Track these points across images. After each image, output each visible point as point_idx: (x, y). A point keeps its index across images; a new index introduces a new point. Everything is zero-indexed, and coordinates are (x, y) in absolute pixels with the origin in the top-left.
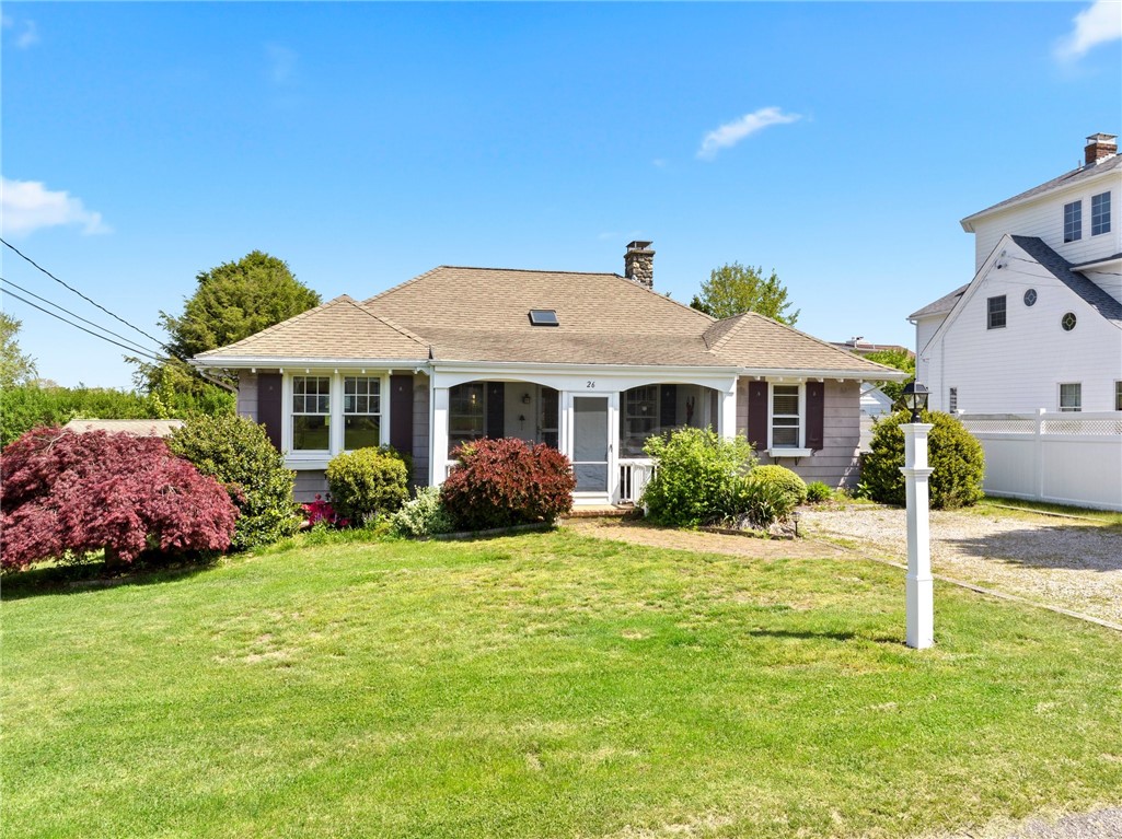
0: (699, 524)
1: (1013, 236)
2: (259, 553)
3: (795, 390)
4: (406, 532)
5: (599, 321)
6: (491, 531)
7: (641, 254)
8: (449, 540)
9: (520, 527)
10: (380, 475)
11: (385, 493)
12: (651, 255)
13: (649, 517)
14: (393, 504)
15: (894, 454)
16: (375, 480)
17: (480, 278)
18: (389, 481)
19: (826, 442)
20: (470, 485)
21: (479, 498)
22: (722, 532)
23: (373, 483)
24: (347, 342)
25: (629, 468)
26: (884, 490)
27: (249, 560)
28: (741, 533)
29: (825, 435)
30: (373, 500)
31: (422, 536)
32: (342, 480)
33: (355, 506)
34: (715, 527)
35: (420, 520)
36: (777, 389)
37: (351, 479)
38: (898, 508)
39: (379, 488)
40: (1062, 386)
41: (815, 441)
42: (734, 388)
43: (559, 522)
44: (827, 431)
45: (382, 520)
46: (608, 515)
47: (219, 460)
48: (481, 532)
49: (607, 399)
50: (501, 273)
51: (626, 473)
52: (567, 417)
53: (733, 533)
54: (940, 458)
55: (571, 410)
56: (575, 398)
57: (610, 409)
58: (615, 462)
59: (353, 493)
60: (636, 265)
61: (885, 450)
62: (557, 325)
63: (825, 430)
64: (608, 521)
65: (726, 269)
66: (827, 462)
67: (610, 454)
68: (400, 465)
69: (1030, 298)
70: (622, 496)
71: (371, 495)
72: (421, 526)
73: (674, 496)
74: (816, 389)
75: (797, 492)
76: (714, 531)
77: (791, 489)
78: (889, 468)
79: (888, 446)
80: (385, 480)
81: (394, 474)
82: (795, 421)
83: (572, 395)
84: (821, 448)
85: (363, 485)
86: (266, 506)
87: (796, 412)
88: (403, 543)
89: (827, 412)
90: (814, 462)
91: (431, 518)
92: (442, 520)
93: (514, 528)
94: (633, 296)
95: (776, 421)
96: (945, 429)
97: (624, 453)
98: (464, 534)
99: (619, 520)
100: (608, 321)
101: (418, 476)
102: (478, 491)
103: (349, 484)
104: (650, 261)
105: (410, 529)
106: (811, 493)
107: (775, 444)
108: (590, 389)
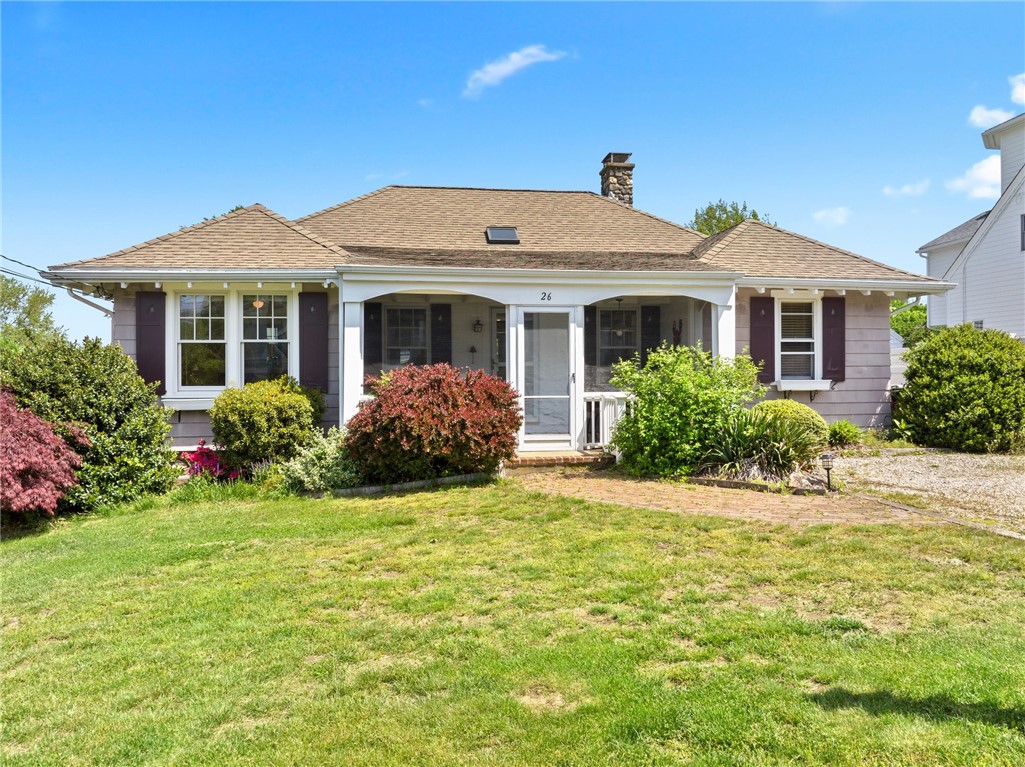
0: (687, 474)
2: (106, 514)
3: (808, 307)
4: (297, 487)
5: (567, 238)
6: (407, 485)
7: (619, 168)
8: (352, 496)
9: (447, 479)
10: (275, 414)
11: (281, 436)
12: (631, 168)
13: (622, 466)
14: (286, 451)
15: (940, 384)
16: (268, 420)
17: (433, 197)
18: (286, 421)
19: (848, 372)
20: (374, 424)
21: (386, 440)
22: (721, 484)
23: (265, 425)
25: (597, 404)
26: (926, 430)
27: (92, 523)
28: (749, 486)
29: (847, 364)
30: (266, 446)
31: (317, 492)
32: (226, 420)
33: (244, 453)
34: (711, 477)
35: (315, 471)
36: (786, 307)
37: (236, 417)
38: (948, 453)
39: (273, 430)
41: (835, 370)
42: (732, 302)
43: (503, 474)
44: (849, 359)
45: (276, 472)
46: (568, 463)
47: (55, 391)
48: (396, 487)
49: (567, 315)
50: (458, 192)
51: (593, 411)
52: (516, 336)
53: (737, 486)
54: (1003, 386)
55: (521, 327)
56: (527, 315)
57: (572, 326)
58: (579, 396)
59: (240, 437)
60: (613, 180)
61: (926, 379)
62: (517, 242)
63: (847, 357)
64: (568, 471)
66: (850, 397)
67: (572, 385)
68: (306, 404)
70: (589, 440)
71: (264, 439)
72: (316, 478)
73: (654, 436)
74: (835, 305)
75: (817, 432)
76: (709, 483)
77: (809, 429)
78: (934, 401)
79: (930, 373)
80: (281, 420)
81: (293, 414)
82: (809, 347)
83: (522, 311)
84: (842, 379)
85: (252, 427)
86: (120, 452)
87: (810, 334)
88: (292, 502)
89: (849, 335)
90: (834, 397)
91: (328, 469)
92: (344, 470)
93: (440, 480)
94: (609, 213)
95: (785, 346)
96: (1006, 350)
97: (590, 385)
98: (373, 489)
99: (583, 470)
100: (578, 239)
101: (325, 416)
102: (385, 430)
103: (233, 425)
104: (629, 175)
105: (301, 482)
106: (834, 434)
107: (784, 375)
108: (546, 302)
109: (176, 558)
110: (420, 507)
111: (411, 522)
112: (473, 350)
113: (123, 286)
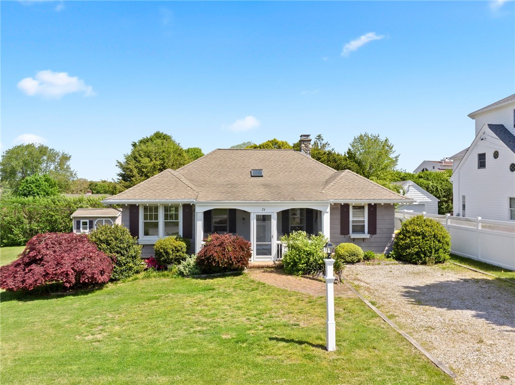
0: (302, 274)
1: (489, 125)
2: (124, 282)
3: (363, 207)
4: (181, 274)
5: (281, 174)
6: (215, 275)
7: (305, 141)
8: (197, 278)
9: (228, 273)
10: (174, 248)
11: (176, 256)
12: (310, 141)
13: (286, 269)
14: (178, 261)
15: (406, 239)
16: (172, 251)
17: (233, 154)
18: (178, 251)
19: (378, 231)
20: (205, 256)
21: (208, 262)
22: (310, 278)
23: (171, 252)
24: (165, 191)
25: (281, 245)
26: (401, 255)
27: (120, 284)
28: (317, 280)
29: (377, 228)
30: (172, 259)
31: (188, 276)
32: (159, 251)
33: (165, 261)
34: (308, 276)
35: (187, 269)
36: (354, 207)
37: (162, 250)
38: (406, 264)
39: (174, 254)
40: (510, 198)
41: (373, 231)
42: (329, 210)
43: (246, 271)
44: (378, 226)
45: (176, 268)
46: (268, 267)
47: (108, 244)
48: (212, 275)
49: (271, 215)
50: (243, 151)
51: (279, 248)
52: (253, 224)
53: (314, 279)
54: (426, 241)
55: (255, 221)
56: (257, 216)
57: (272, 220)
58: (275, 242)
59: (164, 256)
60: (303, 145)
61: (402, 236)
62: (262, 176)
64: (268, 269)
65: (361, 136)
66: (379, 240)
67: (272, 239)
68: (184, 245)
69: (496, 155)
70: (278, 257)
71: (171, 257)
72: (187, 272)
73: (292, 262)
74: (373, 209)
75: (357, 256)
76: (307, 278)
77: (354, 255)
78: (403, 245)
79: (404, 235)
80: (176, 251)
81: (180, 249)
82: (363, 222)
83: (255, 214)
84: (376, 233)
85: (167, 253)
86: (127, 262)
87: (363, 218)
88: (180, 280)
89: (378, 217)
90: (372, 240)
91: (191, 269)
92: (196, 269)
93: (225, 273)
94: (300, 160)
95: (353, 222)
96: (430, 227)
97: (278, 239)
98: (205, 275)
99: (273, 269)
100: (286, 174)
101: (190, 250)
102: (208, 259)
103: (161, 253)
104: (309, 143)
105: (183, 273)
106: (366, 256)
107: (354, 231)
108: (264, 211)
109: (150, 299)
110: (218, 284)
111: (213, 289)
112: (244, 219)
113: (126, 205)
